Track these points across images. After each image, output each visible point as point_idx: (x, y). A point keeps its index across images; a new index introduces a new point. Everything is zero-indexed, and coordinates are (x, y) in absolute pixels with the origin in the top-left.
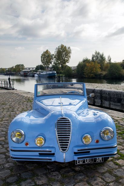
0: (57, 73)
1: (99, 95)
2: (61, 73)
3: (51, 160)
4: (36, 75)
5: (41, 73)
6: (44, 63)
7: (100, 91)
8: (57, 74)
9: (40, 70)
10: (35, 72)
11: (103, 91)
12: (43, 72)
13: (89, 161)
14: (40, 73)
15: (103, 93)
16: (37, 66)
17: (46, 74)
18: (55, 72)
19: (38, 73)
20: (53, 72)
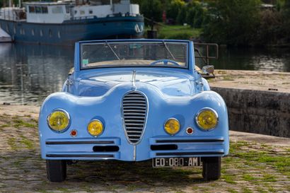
3: (112, 156)
13: (176, 163)
19: (7, 11)
20: (116, 12)
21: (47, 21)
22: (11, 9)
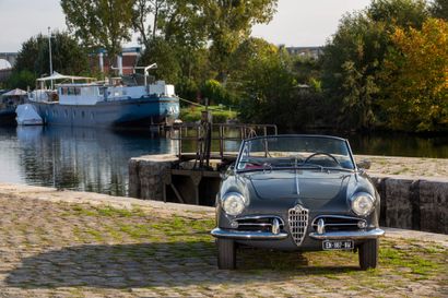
0: (186, 96)
1: (407, 206)
2: (209, 96)
4: (26, 113)
5: (64, 100)
6: (80, 22)
7: (411, 189)
8: (182, 105)
9: (57, 76)
10: (18, 92)
11: (423, 188)
12: (76, 92)
14: (55, 97)
15: (423, 199)
16: (28, 47)
17: (99, 104)
18: (170, 90)
19: (40, 94)
20: (151, 93)
21: (81, 103)
22: (43, 91)
